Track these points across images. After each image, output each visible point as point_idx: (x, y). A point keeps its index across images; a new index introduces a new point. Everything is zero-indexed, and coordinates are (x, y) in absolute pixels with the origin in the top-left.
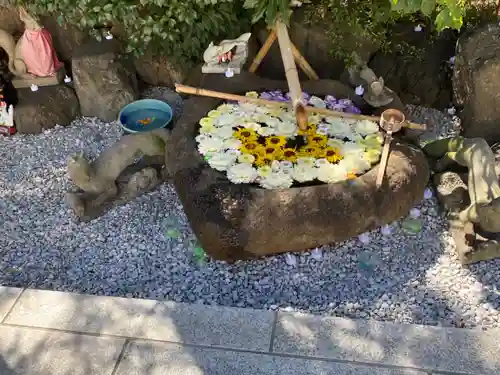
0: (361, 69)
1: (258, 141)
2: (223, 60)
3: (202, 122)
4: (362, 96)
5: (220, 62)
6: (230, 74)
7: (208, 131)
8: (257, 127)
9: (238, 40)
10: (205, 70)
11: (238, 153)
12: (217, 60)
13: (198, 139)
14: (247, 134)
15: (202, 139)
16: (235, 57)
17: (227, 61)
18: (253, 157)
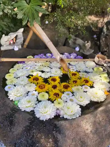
0: (75, 40)
1: (44, 82)
2: (12, 43)
3: (7, 77)
4: (79, 51)
5: (10, 44)
6: (16, 49)
7: (12, 82)
8: (40, 73)
9: (17, 32)
10: (2, 49)
11: (36, 93)
12: (8, 43)
13: (6, 89)
14: (36, 79)
15: (9, 88)
16: (17, 41)
17: (14, 43)
18: (47, 94)
